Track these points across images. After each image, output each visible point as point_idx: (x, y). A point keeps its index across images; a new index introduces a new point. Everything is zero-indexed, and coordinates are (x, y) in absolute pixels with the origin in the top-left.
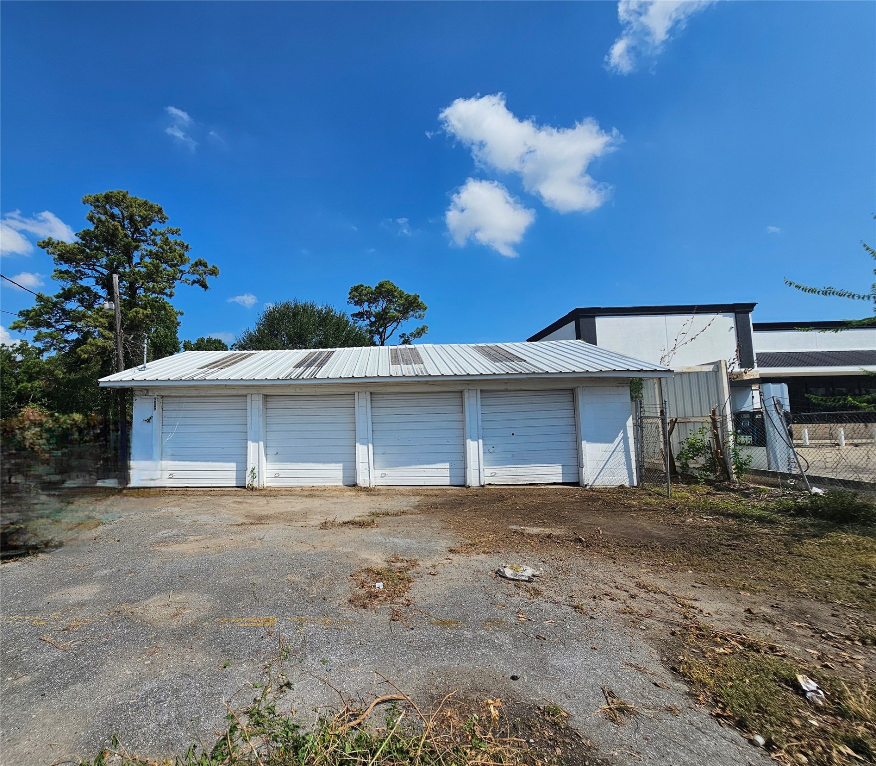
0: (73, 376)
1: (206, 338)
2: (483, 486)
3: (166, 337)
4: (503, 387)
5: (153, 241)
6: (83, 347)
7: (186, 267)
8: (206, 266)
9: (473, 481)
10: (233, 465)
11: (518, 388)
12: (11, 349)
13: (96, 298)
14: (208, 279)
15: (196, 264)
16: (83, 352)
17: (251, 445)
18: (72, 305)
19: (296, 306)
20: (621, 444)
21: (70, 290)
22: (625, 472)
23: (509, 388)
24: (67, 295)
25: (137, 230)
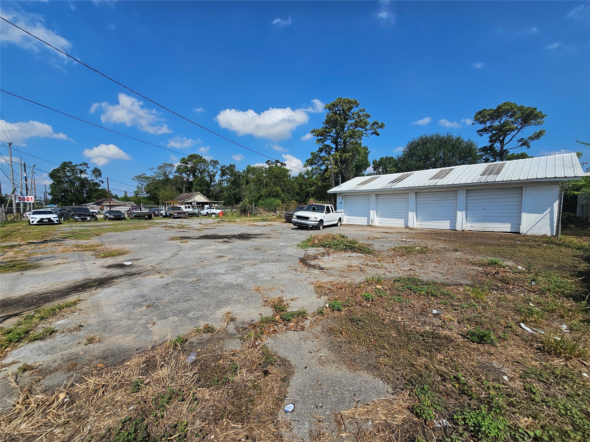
0: (324, 184)
1: (384, 157)
2: (464, 230)
3: (362, 161)
4: (479, 188)
5: (353, 117)
6: (326, 173)
7: (368, 127)
8: (378, 124)
9: (459, 228)
10: (366, 218)
11: (486, 188)
12: (303, 174)
13: (331, 149)
14: (379, 131)
15: (373, 125)
16: (327, 175)
17: (371, 211)
18: (323, 154)
19: (426, 138)
20: (548, 215)
21: (322, 148)
22: (549, 229)
23: (481, 188)
24: (321, 150)
25: (346, 115)
